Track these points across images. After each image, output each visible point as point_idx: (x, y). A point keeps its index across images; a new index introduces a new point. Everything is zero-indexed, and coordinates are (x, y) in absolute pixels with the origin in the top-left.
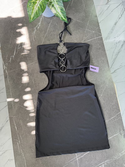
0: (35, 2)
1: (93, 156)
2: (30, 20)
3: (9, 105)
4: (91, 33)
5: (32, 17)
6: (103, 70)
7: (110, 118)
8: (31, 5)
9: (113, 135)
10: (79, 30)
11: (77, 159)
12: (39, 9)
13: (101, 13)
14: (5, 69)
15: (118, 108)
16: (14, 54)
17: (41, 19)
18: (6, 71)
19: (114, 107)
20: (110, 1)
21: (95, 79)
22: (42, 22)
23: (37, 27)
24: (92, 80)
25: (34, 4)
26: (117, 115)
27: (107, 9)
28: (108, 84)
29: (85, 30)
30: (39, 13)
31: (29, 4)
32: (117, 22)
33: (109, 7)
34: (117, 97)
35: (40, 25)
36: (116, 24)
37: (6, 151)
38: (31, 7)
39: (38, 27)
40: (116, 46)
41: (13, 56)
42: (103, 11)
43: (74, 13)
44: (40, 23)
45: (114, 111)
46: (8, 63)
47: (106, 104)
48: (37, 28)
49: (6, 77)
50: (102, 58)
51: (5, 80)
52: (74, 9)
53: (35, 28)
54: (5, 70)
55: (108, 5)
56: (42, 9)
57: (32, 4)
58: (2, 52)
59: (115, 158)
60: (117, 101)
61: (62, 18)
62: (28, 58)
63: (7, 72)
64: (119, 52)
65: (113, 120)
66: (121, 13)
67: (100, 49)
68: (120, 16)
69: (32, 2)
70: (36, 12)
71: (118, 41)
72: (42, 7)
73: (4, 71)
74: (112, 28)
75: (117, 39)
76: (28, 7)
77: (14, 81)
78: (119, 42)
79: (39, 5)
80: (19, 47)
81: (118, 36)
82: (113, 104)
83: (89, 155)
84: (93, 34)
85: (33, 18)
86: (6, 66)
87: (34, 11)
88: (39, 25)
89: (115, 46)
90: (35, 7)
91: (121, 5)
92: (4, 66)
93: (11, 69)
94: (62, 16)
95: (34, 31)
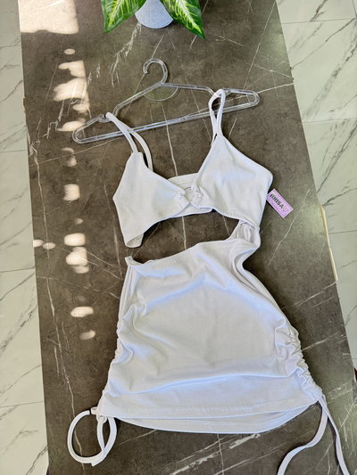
2: (107, 25)
4: (264, 75)
5: (112, 17)
7: (307, 296)
10: (234, 65)
13: (296, 43)
14: (32, 154)
15: (329, 272)
16: (60, 118)
17: (136, 31)
18: (36, 160)
19: (318, 269)
20: (322, 13)
22: (137, 39)
23: (124, 51)
26: (327, 291)
27: (313, 35)
29: (249, 67)
30: (131, 8)
32: (340, 69)
33: (318, 29)
35: (130, 48)
36: (335, 75)
39: (127, 53)
40: (335, 134)
41: (57, 123)
42: (302, 38)
43: (221, 22)
44: (131, 43)
46: (41, 139)
47: (296, 258)
48: (122, 55)
49: (33, 176)
51: (31, 183)
52: (221, 10)
53: (118, 54)
54: (33, 156)
55: (317, 24)
58: (27, 112)
61: (190, 25)
63: (37, 164)
64: (342, 151)
65: (314, 301)
66: (351, 46)
68: (349, 54)
70: (125, 6)
71: (341, 121)
73: (31, 161)
74: (326, 85)
75: (339, 116)
77: (53, 187)
78: (344, 123)
80: (74, 100)
81: (340, 108)
82: (315, 260)
84: (271, 77)
85: (116, 20)
86: (35, 147)
87: (117, 2)
88: (128, 47)
89: (333, 132)
91: (352, 25)
92: (31, 148)
93: (47, 155)
94: (191, 20)
95: (115, 62)
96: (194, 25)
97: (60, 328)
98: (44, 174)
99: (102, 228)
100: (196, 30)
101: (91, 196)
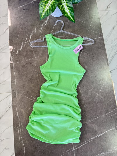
0: (47, 2)
1: (89, 148)
2: (41, 18)
3: (13, 94)
4: (93, 33)
6: (103, 67)
7: (107, 113)
8: (42, 5)
9: (109, 129)
10: (83, 30)
11: (74, 150)
12: (50, 8)
14: (11, 60)
15: (115, 104)
16: (21, 48)
17: (48, 17)
19: (111, 103)
21: (95, 76)
22: (49, 20)
24: (92, 76)
25: (46, 4)
26: (114, 111)
27: (106, 15)
28: (106, 81)
29: (88, 30)
31: (41, 3)
33: (108, 13)
34: (114, 94)
37: (3, 139)
38: (43, 6)
39: (45, 25)
40: (113, 49)
41: (20, 49)
42: (102, 16)
43: (78, 14)
44: (47, 21)
45: (111, 107)
46: (15, 55)
47: (104, 99)
48: (43, 26)
49: (12, 68)
50: (102, 57)
51: (11, 70)
52: (78, 10)
55: (107, 11)
56: (52, 8)
57: (44, 3)
58: (10, 45)
59: (110, 152)
60: (115, 97)
62: (33, 52)
64: (115, 55)
65: (110, 115)
67: (100, 48)
69: (44, 1)
71: (115, 45)
72: (53, 7)
74: (110, 32)
75: (114, 43)
76: (40, 6)
77: (19, 72)
79: (50, 5)
80: (26, 41)
82: (110, 100)
83: (85, 147)
84: (95, 34)
86: (13, 58)
87: (45, 10)
88: (46, 23)
90: (46, 6)
92: (11, 58)
93: (17, 61)
94: (71, 17)
95: (41, 28)
96: (72, 18)
97: (20, 123)
98: (16, 67)
99: (36, 87)
100: (72, 20)
101: (32, 76)
